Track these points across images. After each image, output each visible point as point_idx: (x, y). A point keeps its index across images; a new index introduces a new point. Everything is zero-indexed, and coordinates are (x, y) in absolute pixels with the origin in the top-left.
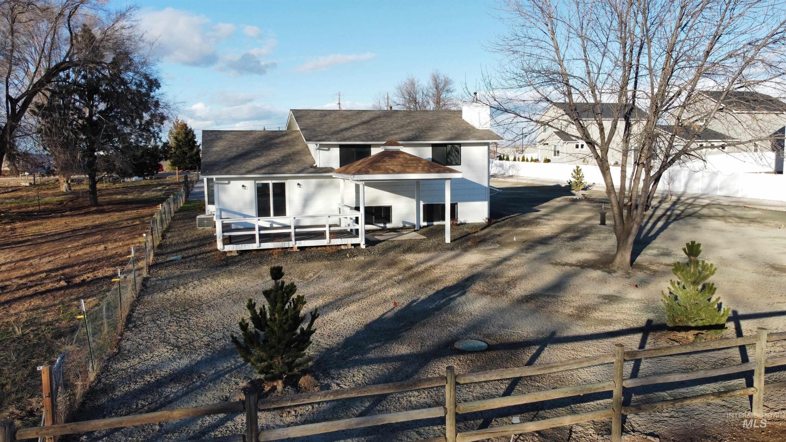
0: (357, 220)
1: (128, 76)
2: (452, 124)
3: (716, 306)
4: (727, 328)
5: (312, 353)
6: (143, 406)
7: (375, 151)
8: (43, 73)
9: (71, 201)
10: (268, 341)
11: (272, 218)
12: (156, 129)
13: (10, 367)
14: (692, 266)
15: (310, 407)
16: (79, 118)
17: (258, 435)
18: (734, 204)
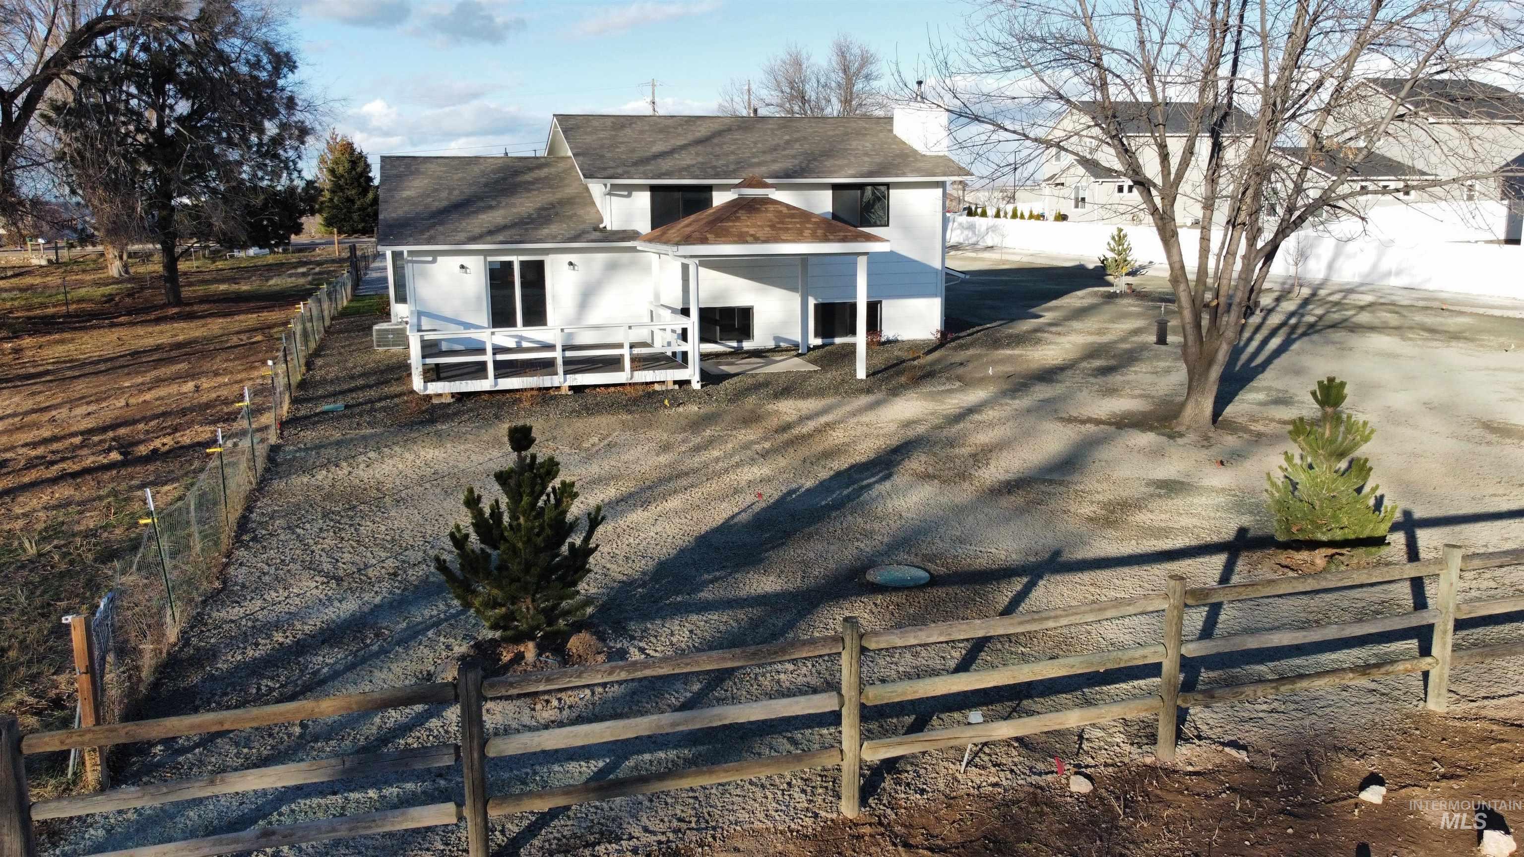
0: (684, 335)
1: (231, 45)
2: (873, 145)
3: (1372, 502)
4: (1389, 544)
5: (593, 591)
6: (271, 690)
7: (719, 199)
8: (63, 40)
9: (129, 295)
10: (507, 568)
11: (520, 329)
12: (291, 153)
13: (15, 616)
14: (1328, 426)
15: (588, 692)
16: (138, 130)
17: (484, 743)
18: (1421, 304)
